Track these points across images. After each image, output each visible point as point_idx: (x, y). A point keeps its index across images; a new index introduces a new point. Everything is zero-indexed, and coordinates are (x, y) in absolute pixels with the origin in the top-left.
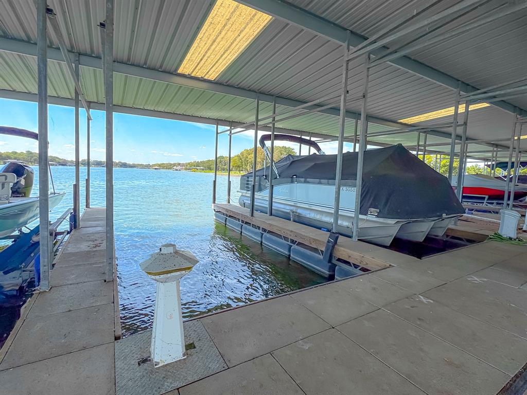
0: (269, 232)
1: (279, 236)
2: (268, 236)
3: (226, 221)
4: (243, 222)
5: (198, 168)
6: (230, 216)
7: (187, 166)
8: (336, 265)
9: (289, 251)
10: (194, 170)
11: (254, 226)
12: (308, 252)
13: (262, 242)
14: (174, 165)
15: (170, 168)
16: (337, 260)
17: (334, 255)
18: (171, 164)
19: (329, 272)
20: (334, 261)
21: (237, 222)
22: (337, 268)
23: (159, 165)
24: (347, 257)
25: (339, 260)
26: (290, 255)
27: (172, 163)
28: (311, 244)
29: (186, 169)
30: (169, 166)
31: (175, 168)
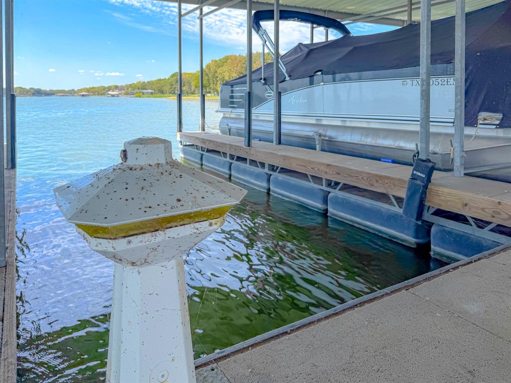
0: (284, 171)
1: (304, 176)
2: (280, 178)
3: (202, 159)
4: (232, 157)
5: (145, 91)
6: (209, 151)
7: (128, 89)
8: (433, 224)
9: (325, 201)
10: (138, 94)
11: (253, 162)
12: (367, 202)
13: (269, 190)
14: (109, 88)
15: (103, 94)
16: (433, 214)
17: (427, 204)
18: (104, 88)
19: (417, 237)
20: (427, 216)
21: (223, 158)
22: (433, 229)
23: (88, 90)
24: (460, 206)
25: (439, 213)
26: (326, 210)
27: (106, 86)
28: (372, 185)
29: (127, 94)
30: (101, 91)
31: (110, 93)
